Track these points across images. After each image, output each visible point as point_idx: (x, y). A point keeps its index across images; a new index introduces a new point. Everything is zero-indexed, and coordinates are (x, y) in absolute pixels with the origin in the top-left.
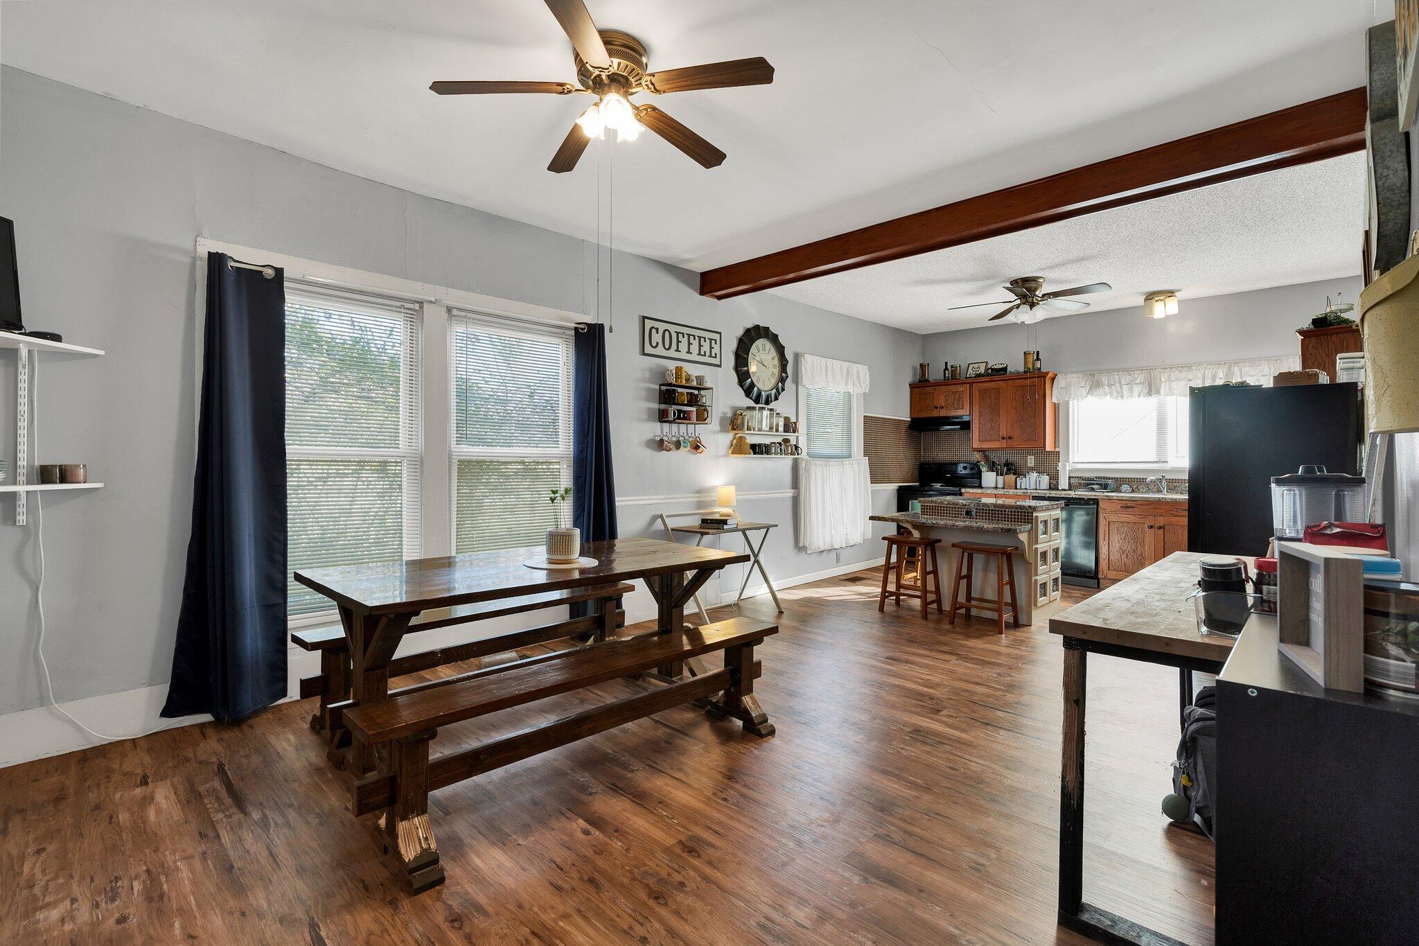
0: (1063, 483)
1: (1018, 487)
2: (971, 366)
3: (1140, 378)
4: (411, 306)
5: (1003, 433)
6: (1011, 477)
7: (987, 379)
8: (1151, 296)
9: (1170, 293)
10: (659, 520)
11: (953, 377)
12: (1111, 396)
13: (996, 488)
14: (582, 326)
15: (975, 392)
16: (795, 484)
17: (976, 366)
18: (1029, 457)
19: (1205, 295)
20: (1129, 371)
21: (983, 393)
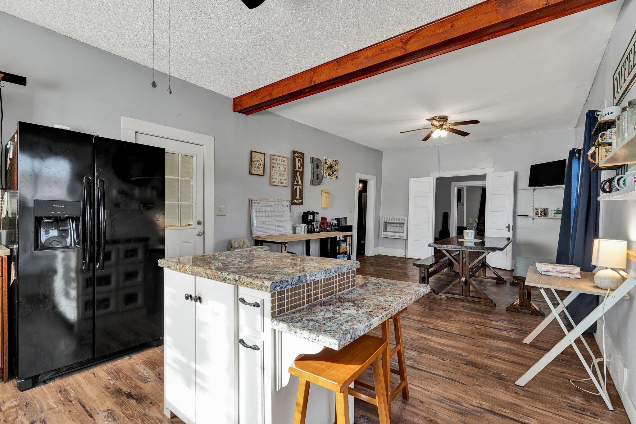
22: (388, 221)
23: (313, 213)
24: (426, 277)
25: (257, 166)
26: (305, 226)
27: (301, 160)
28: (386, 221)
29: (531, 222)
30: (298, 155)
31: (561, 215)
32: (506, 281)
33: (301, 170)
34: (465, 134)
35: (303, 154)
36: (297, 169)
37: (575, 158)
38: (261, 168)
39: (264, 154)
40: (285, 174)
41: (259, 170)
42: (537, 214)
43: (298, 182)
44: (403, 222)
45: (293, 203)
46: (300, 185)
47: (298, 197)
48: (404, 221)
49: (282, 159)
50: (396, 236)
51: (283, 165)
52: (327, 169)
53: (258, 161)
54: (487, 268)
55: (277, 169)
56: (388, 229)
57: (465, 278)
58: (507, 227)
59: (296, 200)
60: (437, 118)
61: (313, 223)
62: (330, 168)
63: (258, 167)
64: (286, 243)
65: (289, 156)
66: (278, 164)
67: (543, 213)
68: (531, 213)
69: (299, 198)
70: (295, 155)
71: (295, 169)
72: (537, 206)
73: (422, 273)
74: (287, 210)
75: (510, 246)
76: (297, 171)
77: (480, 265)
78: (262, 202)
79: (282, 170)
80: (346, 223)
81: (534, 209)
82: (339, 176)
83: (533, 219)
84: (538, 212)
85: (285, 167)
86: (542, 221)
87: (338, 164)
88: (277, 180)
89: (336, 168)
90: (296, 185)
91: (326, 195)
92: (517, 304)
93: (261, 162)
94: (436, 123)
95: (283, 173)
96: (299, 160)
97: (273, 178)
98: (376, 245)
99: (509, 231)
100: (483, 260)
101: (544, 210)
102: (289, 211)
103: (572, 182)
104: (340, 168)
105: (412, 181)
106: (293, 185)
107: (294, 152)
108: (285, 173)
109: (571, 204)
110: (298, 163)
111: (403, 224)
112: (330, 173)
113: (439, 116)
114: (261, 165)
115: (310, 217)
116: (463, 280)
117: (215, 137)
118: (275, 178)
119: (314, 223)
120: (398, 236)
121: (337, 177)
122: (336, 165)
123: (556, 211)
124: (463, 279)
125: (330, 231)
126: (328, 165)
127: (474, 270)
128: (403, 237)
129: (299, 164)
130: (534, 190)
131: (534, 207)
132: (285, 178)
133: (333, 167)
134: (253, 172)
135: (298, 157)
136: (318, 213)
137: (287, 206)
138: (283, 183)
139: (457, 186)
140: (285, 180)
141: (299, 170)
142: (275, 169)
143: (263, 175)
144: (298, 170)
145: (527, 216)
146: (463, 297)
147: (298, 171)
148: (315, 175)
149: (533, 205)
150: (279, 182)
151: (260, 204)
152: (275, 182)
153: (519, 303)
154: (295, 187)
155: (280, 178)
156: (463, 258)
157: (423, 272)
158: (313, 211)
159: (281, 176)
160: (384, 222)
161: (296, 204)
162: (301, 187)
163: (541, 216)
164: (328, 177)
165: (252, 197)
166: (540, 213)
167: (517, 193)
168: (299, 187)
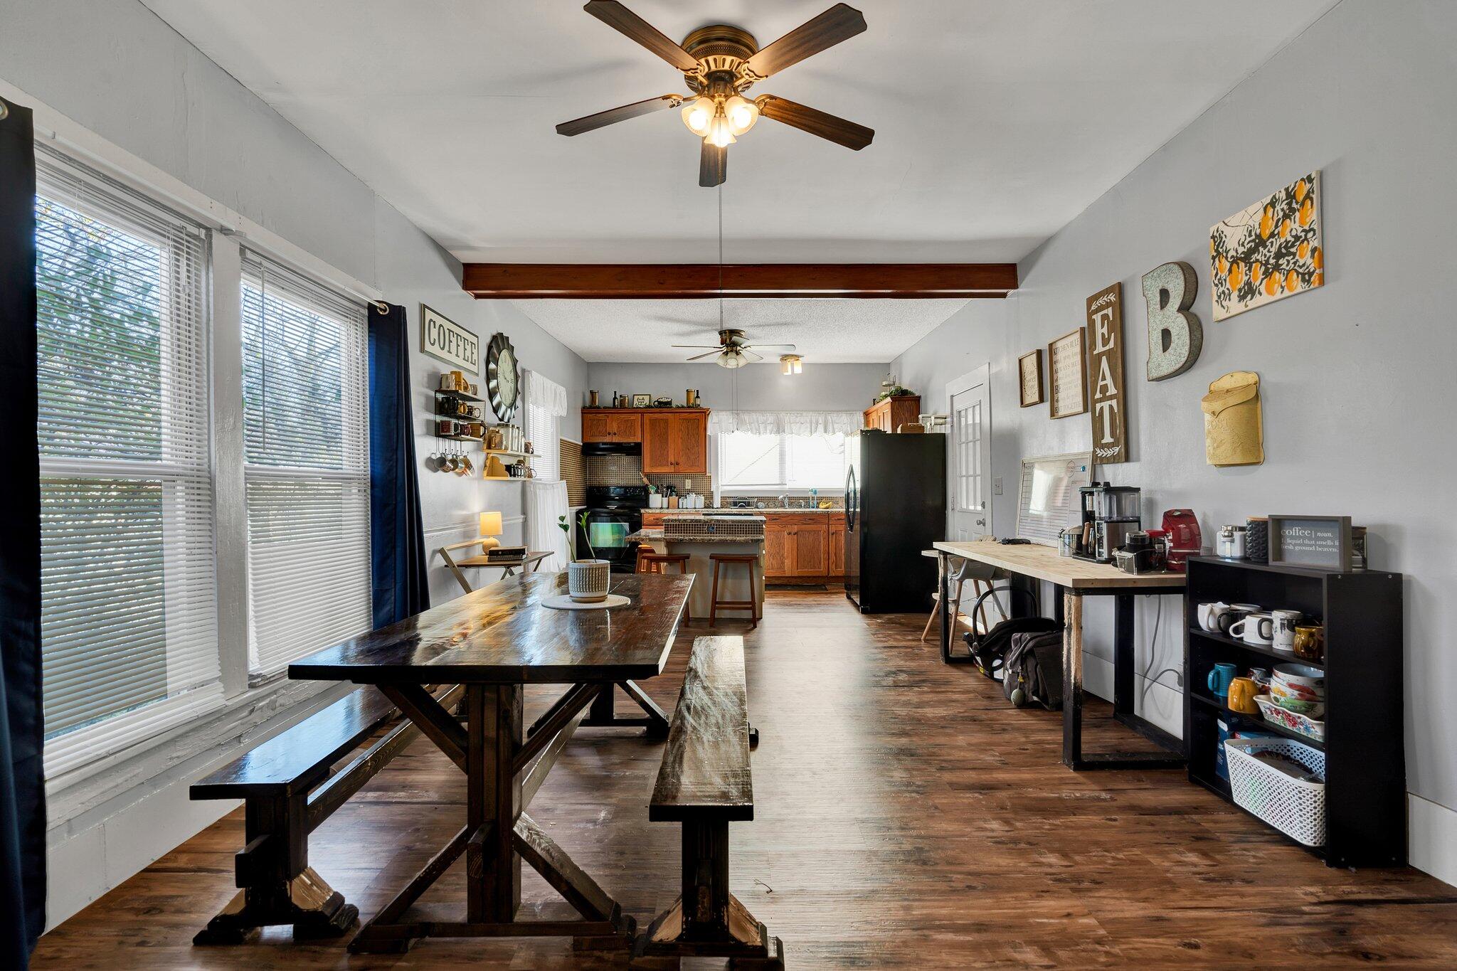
0: (717, 502)
1: (680, 506)
2: (636, 397)
3: (771, 418)
4: (194, 230)
5: (671, 459)
6: (674, 498)
7: (658, 410)
8: (785, 357)
9: (797, 357)
10: (439, 556)
11: (621, 406)
12: (752, 432)
13: (662, 508)
14: (382, 306)
15: (647, 421)
16: (524, 512)
17: (641, 397)
18: (687, 481)
19: (819, 362)
20: (762, 411)
21: (653, 423)
25: (1031, 384)
27: (1109, 311)
30: (1104, 299)
33: (1112, 344)
35: (1120, 286)
36: (1099, 348)
38: (1036, 386)
40: (1080, 379)
41: (1034, 391)
43: (1104, 389)
45: (1096, 459)
46: (1111, 397)
47: (1108, 438)
49: (1073, 338)
51: (1075, 354)
52: (1224, 274)
53: (1031, 373)
55: (1065, 373)
59: (1103, 447)
63: (1032, 387)
66: (1065, 358)
69: (1112, 441)
70: (1093, 307)
71: (1092, 355)
74: (1082, 481)
76: (1099, 358)
79: (1074, 369)
85: (1079, 358)
88: (1066, 402)
90: (1101, 400)
93: (1035, 373)
95: (1075, 377)
97: (1058, 401)
106: (1090, 405)
107: (1089, 302)
108: (1080, 374)
112: (1248, 282)
114: (1036, 378)
118: (1062, 399)
122: (1289, 214)
126: (1231, 254)
129: (1105, 330)
133: (1272, 235)
134: (1025, 400)
135: (1097, 311)
137: (1084, 468)
138: (1078, 404)
141: (1107, 347)
142: (1059, 375)
143: (1042, 401)
147: (1103, 354)
148: (1155, 338)
150: (1070, 407)
152: (1063, 409)
154: (1098, 406)
155: (1070, 393)
159: (1073, 387)
161: (1102, 461)
162: (1114, 403)
164: (1238, 307)
168: (1109, 402)
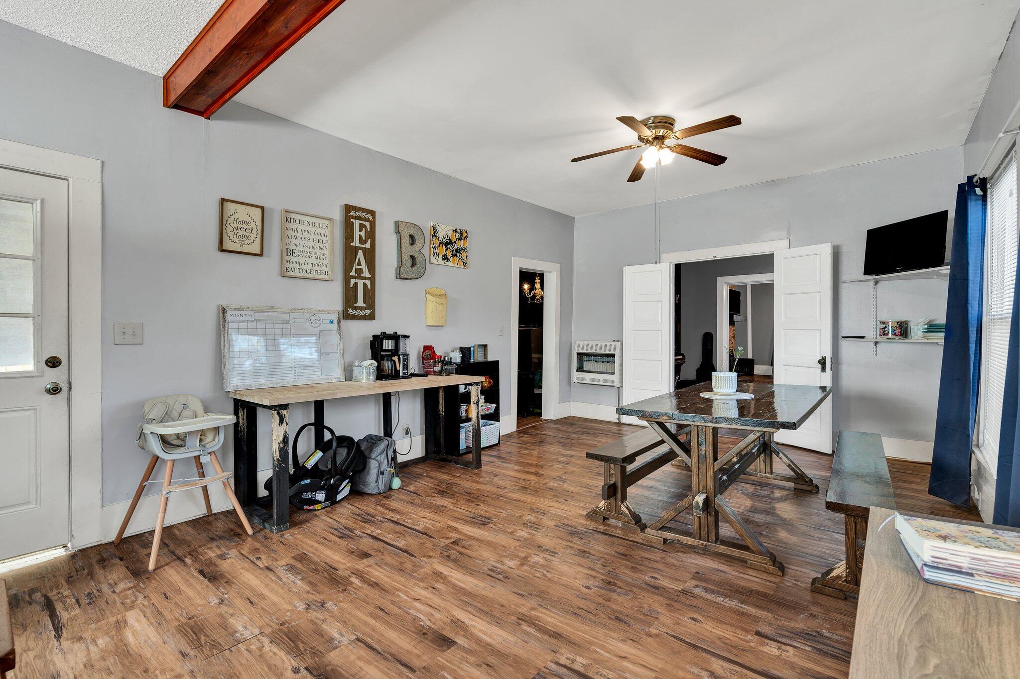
22: (585, 351)
23: (395, 337)
24: (619, 485)
25: (241, 233)
26: (370, 365)
27: (368, 224)
28: (580, 351)
29: (872, 349)
30: (359, 214)
31: (942, 335)
32: (817, 486)
33: (368, 245)
34: (716, 160)
35: (373, 213)
36: (356, 243)
37: (973, 197)
38: (252, 238)
39: (262, 208)
40: (325, 255)
41: (248, 242)
42: (884, 333)
43: (359, 271)
44: (612, 352)
45: (347, 316)
46: (366, 278)
47: (360, 303)
48: (614, 351)
49: (317, 221)
50: (599, 381)
51: (320, 234)
52: (437, 246)
53: (243, 222)
54: (774, 456)
55: (302, 243)
56: (587, 366)
57: (704, 496)
58: (820, 362)
59: (356, 308)
60: (651, 121)
61: (393, 358)
62: (446, 244)
63: (243, 236)
64: (285, 407)
65: (337, 215)
66: (303, 231)
67: (898, 331)
68: (871, 333)
69: (365, 305)
70: (351, 214)
71: (352, 244)
72: (883, 316)
73: (610, 475)
74: (331, 331)
75: (828, 403)
76: (356, 249)
77: (754, 451)
78: (257, 314)
79: (317, 245)
80: (485, 355)
81: (878, 323)
82: (470, 262)
83: (876, 343)
84: (886, 329)
85: (324, 239)
86: (897, 348)
87: (466, 237)
88: (303, 267)
89: (460, 244)
90: (355, 277)
91: (434, 299)
92: (839, 577)
93: (253, 225)
94: (648, 133)
95: (318, 251)
96: (362, 226)
97: (289, 262)
98: (564, 398)
99: (824, 370)
100: (764, 438)
101: (900, 325)
102: (336, 333)
103: (970, 256)
104: (474, 247)
105: (628, 271)
106: (347, 279)
107: (348, 208)
108: (327, 252)
109: (970, 308)
110: (361, 230)
111: (613, 356)
112: (446, 255)
113: (655, 117)
114: (254, 231)
115: (388, 345)
116: (697, 503)
117: (103, 162)
118: (296, 262)
119: (395, 358)
120: (604, 381)
121: (465, 264)
122: (460, 239)
123: (926, 326)
124: (700, 499)
125: (439, 373)
126: (440, 239)
127: (737, 466)
128: (613, 381)
129: (363, 234)
130: (876, 282)
131: (876, 318)
132: (325, 263)
133: (455, 242)
134: (228, 245)
135: (357, 218)
136: (409, 337)
137: (332, 322)
138: (321, 273)
139: (727, 284)
140: (326, 266)
141: (364, 246)
142: (294, 241)
143: (261, 255)
144: (358, 245)
145: (863, 337)
146: (702, 542)
147: (361, 248)
148: (406, 257)
149: (876, 315)
150: (308, 271)
151: (250, 318)
152: (297, 271)
153: (844, 573)
154: (353, 281)
155: (310, 261)
156: (699, 445)
157: (612, 474)
158: (396, 333)
159: (314, 257)
160: (578, 354)
161: (354, 317)
162: (368, 283)
163: (894, 337)
164: (442, 262)
165: (224, 303)
166: (890, 331)
167: (840, 290)
168: (364, 281)
